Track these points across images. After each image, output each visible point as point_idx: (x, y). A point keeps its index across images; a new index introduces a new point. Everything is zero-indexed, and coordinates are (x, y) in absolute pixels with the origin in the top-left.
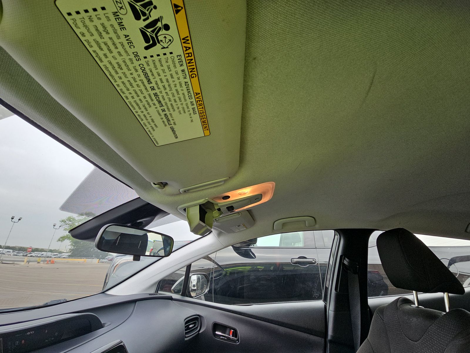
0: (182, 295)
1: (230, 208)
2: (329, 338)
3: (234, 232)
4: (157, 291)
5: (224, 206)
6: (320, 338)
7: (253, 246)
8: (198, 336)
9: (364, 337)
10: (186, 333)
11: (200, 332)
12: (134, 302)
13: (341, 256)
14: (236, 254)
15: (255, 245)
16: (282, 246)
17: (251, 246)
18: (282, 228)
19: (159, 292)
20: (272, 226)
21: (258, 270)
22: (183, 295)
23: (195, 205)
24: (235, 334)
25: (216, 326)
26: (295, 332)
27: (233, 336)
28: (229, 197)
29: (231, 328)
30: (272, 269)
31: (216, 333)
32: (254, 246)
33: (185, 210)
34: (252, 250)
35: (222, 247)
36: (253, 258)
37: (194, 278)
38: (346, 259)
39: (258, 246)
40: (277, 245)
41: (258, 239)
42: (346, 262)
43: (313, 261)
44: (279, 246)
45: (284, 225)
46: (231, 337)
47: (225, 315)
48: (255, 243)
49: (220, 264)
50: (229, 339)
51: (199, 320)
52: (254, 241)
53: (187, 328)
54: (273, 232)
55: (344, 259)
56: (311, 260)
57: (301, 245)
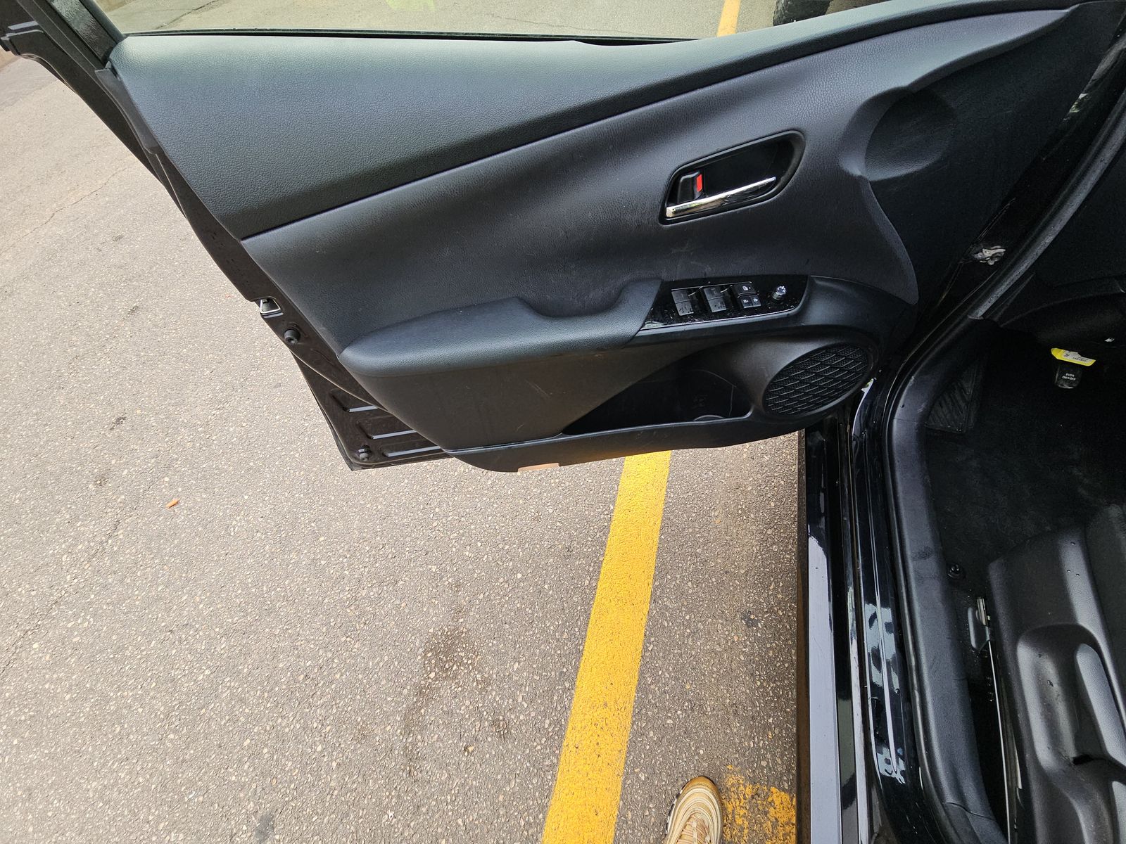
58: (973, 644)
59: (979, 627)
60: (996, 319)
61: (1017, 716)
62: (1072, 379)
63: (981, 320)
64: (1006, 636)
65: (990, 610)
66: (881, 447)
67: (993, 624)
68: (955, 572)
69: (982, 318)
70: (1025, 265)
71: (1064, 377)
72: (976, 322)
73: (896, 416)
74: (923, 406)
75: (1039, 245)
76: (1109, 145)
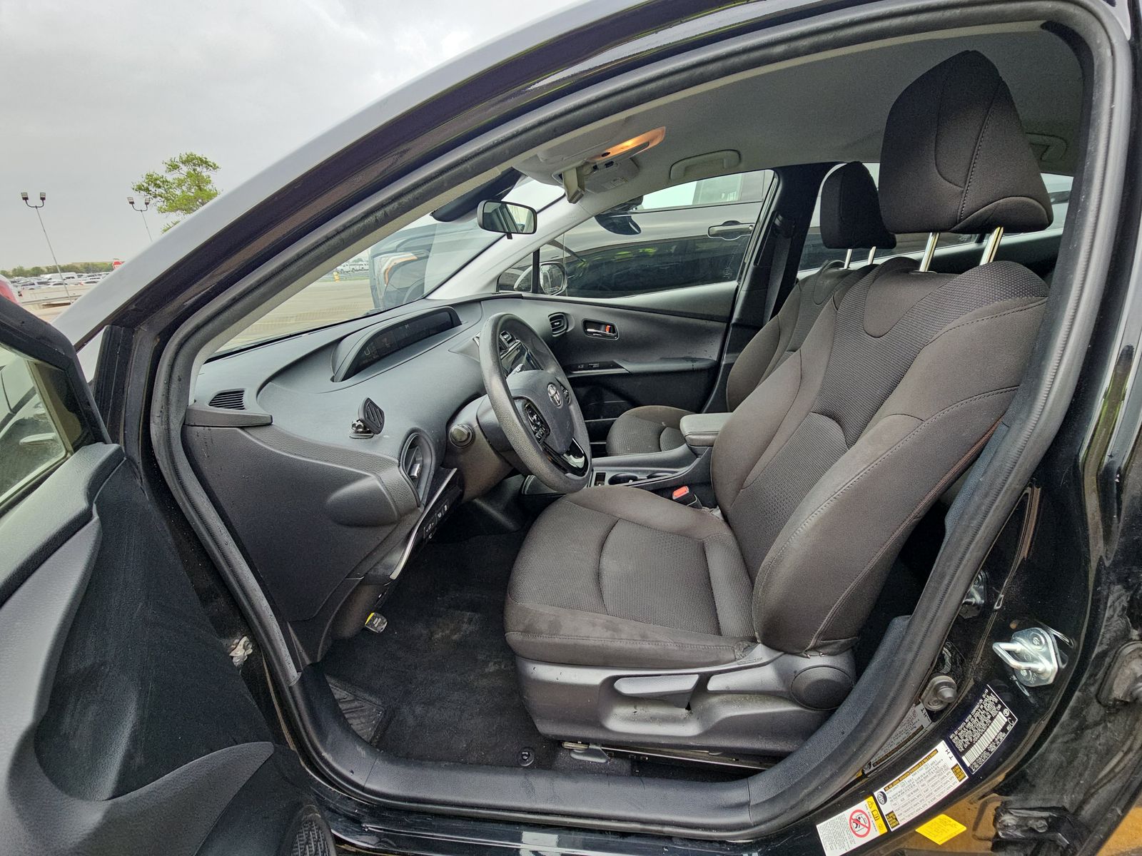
0: (533, 292)
1: (609, 164)
2: (733, 321)
3: (605, 190)
4: (497, 291)
5: (602, 163)
6: (722, 324)
7: (634, 209)
8: (565, 335)
9: (775, 312)
10: (554, 330)
11: (568, 331)
12: (478, 301)
13: (773, 213)
14: (600, 229)
15: (638, 207)
16: (699, 203)
17: (631, 211)
18: (684, 175)
19: (500, 291)
20: (668, 173)
21: (645, 255)
22: (535, 291)
23: (572, 169)
24: (613, 329)
25: (587, 323)
26: (691, 321)
27: (610, 332)
28: (609, 153)
29: (606, 324)
30: (673, 251)
31: (589, 330)
32: (636, 209)
33: (560, 176)
34: (634, 217)
35: (587, 217)
36: (635, 233)
37: (544, 269)
38: (780, 217)
39: (645, 208)
40: (690, 203)
41: (645, 197)
42: (777, 222)
43: (750, 228)
44: (691, 204)
45: (687, 169)
46: (607, 332)
47: (597, 310)
48: (640, 203)
49: (574, 250)
50: (604, 335)
51: (565, 318)
52: (638, 201)
53: (553, 325)
54: (670, 182)
55: (777, 216)
56: (747, 226)
57: (732, 198)
58: (603, 761)
59: (589, 752)
60: (308, 662)
61: (663, 744)
62: (379, 621)
63: (302, 675)
64: (601, 735)
65: (574, 740)
66: (391, 808)
67: (586, 742)
68: (529, 756)
69: (300, 673)
70: (275, 627)
71: (376, 626)
72: (302, 681)
73: (361, 783)
74: (359, 749)
75: (264, 612)
76: (217, 534)
